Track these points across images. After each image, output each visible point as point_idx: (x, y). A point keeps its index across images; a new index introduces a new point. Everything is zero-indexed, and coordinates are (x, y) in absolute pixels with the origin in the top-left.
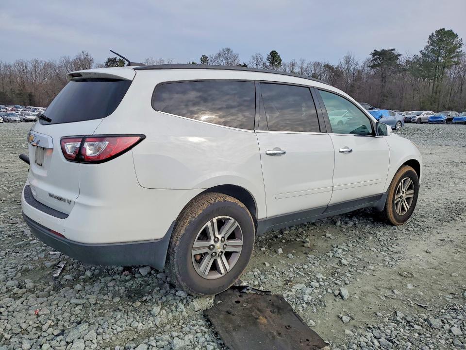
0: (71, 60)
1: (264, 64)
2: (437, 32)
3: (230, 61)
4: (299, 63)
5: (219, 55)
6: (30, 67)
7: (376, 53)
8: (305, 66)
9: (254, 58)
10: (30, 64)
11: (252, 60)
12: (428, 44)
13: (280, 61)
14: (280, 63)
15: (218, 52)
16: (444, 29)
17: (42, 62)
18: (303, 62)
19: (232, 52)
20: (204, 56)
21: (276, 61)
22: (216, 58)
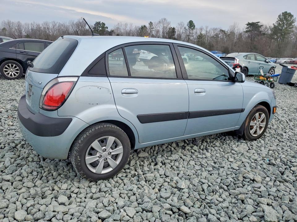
0: (75, 23)
1: (185, 28)
2: (282, 13)
3: (165, 25)
4: (205, 28)
5: (160, 22)
6: (51, 26)
7: (249, 24)
8: (208, 30)
9: (179, 25)
10: (51, 24)
11: (178, 26)
12: (277, 20)
13: (195, 26)
14: (194, 28)
15: (159, 20)
16: (287, 12)
17: (57, 22)
18: (207, 27)
19: (167, 20)
20: (150, 22)
21: (192, 26)
22: (158, 24)
